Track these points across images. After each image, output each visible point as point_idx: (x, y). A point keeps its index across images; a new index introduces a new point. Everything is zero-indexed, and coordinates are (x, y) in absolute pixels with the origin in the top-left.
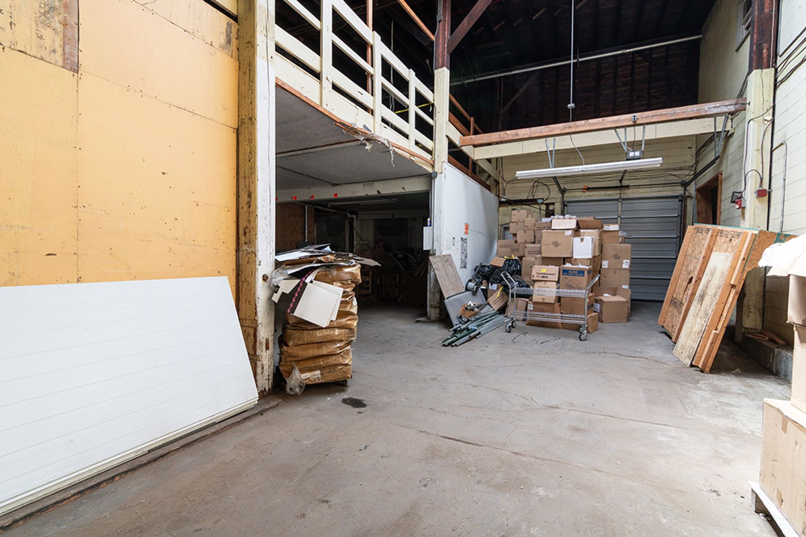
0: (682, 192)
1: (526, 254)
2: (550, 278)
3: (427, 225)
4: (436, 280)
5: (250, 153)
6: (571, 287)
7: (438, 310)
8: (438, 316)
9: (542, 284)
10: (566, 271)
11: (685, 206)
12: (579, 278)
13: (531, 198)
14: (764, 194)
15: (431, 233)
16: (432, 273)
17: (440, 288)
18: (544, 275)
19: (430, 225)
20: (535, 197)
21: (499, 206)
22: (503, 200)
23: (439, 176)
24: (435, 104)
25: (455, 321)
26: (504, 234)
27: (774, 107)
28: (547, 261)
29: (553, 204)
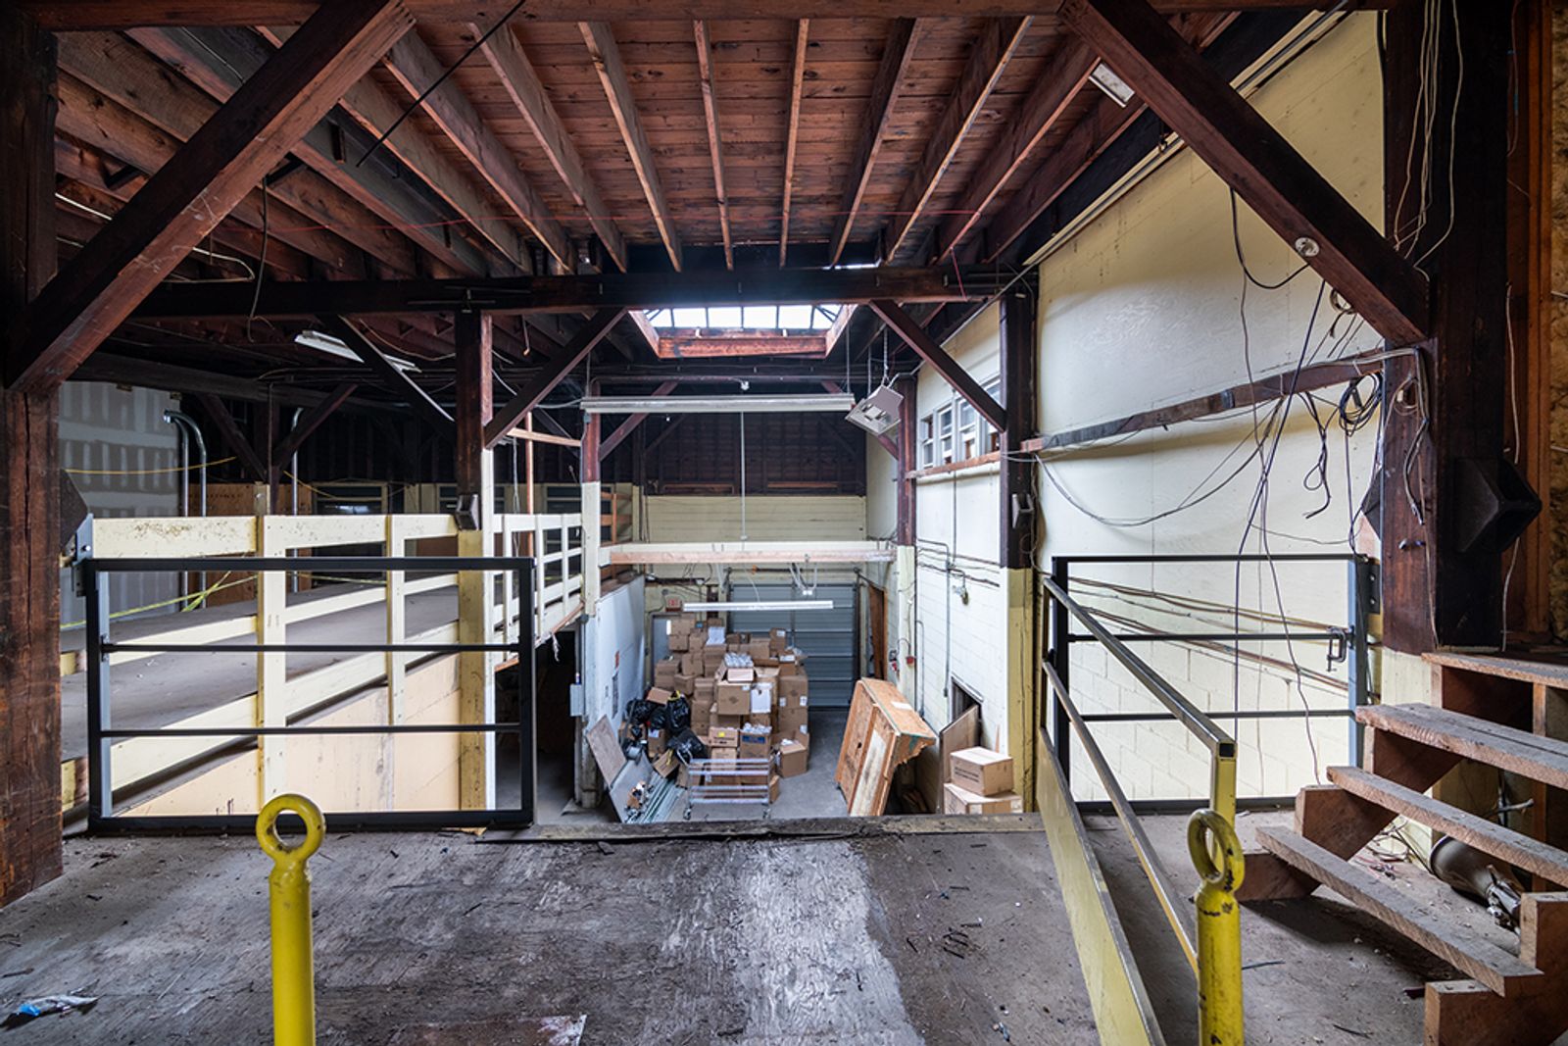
0: (855, 579)
1: (696, 695)
2: (729, 743)
3: (575, 683)
4: (591, 755)
5: (478, 782)
6: (752, 756)
7: (593, 794)
8: (593, 801)
9: (720, 751)
10: (746, 738)
11: (859, 595)
12: (760, 745)
13: (687, 576)
14: (911, 660)
15: (581, 693)
16: (585, 747)
17: (597, 764)
18: (723, 740)
19: (580, 683)
20: (694, 577)
21: (646, 586)
22: (650, 578)
23: (590, 619)
24: (584, 527)
25: (624, 817)
26: (653, 624)
27: (916, 582)
28: (724, 720)
29: (717, 586)
